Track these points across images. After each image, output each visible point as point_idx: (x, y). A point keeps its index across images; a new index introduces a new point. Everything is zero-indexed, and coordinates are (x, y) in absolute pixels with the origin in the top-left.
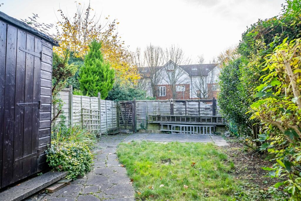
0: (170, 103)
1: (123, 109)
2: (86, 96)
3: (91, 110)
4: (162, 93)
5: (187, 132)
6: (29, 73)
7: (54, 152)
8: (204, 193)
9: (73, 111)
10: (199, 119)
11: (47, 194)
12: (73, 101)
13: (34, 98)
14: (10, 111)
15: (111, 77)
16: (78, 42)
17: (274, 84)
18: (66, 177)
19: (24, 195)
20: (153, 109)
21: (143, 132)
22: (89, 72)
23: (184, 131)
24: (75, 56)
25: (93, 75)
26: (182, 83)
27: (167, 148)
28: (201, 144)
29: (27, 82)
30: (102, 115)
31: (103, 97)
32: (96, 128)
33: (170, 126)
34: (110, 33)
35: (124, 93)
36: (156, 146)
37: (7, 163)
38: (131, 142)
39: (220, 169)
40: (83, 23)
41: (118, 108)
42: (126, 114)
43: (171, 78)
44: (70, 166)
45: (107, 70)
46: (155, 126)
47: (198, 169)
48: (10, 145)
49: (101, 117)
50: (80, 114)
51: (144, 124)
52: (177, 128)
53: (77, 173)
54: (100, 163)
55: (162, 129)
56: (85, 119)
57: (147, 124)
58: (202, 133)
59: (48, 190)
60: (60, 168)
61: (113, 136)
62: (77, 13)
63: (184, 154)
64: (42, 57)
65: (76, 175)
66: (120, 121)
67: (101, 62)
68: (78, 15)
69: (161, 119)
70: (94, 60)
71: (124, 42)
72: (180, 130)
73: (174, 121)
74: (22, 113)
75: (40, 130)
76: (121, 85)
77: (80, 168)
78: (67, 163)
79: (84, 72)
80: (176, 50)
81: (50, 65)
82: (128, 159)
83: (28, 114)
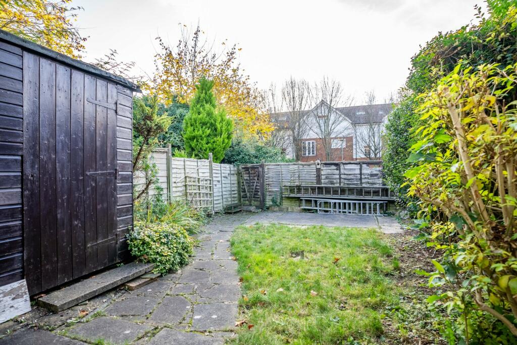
0: (315, 166)
1: (246, 177)
2: (192, 159)
3: (199, 179)
4: (309, 151)
5: (341, 210)
6: (101, 132)
7: (138, 237)
8: (340, 304)
9: (173, 180)
10: (360, 191)
11: (126, 291)
12: (173, 166)
13: (109, 165)
14: (77, 182)
15: (227, 130)
16: (184, 80)
17: (441, 140)
18: (153, 271)
19: (96, 290)
20: (290, 176)
21: (275, 210)
22: (196, 123)
23: (337, 209)
24: (180, 101)
25: (202, 127)
26: (341, 135)
27: (304, 234)
28: (358, 229)
29: (98, 144)
30: (216, 185)
31: (216, 159)
32: (207, 204)
33: (316, 202)
34: (228, 64)
35: (247, 154)
36: (289, 231)
37: (77, 249)
38: (255, 224)
39: (375, 269)
40: (190, 52)
41: (239, 174)
42: (251, 184)
43: (323, 128)
44: (158, 256)
45: (222, 120)
46: (293, 202)
47: (341, 268)
48: (80, 227)
49: (213, 188)
50: (184, 184)
51: (277, 199)
52: (326, 205)
53: (168, 266)
54: (204, 254)
55: (304, 206)
56: (191, 191)
57: (282, 198)
58: (365, 212)
59: (127, 285)
60: (145, 259)
61: (231, 215)
62: (182, 40)
63: (328, 245)
64: (118, 109)
65: (167, 268)
66: (242, 194)
67: (212, 108)
68: (183, 42)
69: (302, 190)
70: (204, 105)
71: (248, 76)
72: (330, 208)
73: (322, 194)
74: (94, 185)
75: (118, 207)
76: (245, 141)
77: (173, 259)
78: (153, 252)
79: (189, 125)
80: (330, 85)
81: (130, 119)
82: (244, 250)
83: (101, 185)
